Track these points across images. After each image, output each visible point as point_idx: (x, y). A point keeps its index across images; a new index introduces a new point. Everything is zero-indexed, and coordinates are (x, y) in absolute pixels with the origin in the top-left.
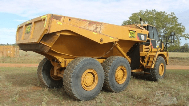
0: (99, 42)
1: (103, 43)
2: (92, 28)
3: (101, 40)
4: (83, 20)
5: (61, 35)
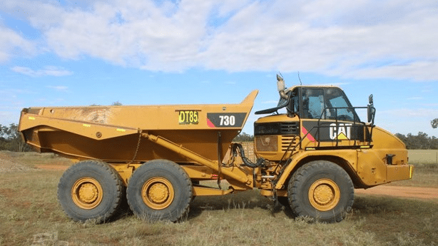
0: (95, 137)
1: (101, 138)
2: (89, 117)
3: (99, 135)
4: (72, 109)
5: (39, 132)
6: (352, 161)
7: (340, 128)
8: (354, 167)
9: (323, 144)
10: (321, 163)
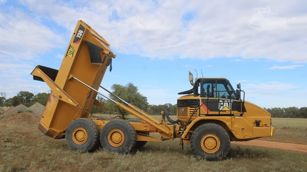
6: (228, 124)
7: (225, 103)
8: (230, 127)
9: (210, 113)
10: (209, 124)
